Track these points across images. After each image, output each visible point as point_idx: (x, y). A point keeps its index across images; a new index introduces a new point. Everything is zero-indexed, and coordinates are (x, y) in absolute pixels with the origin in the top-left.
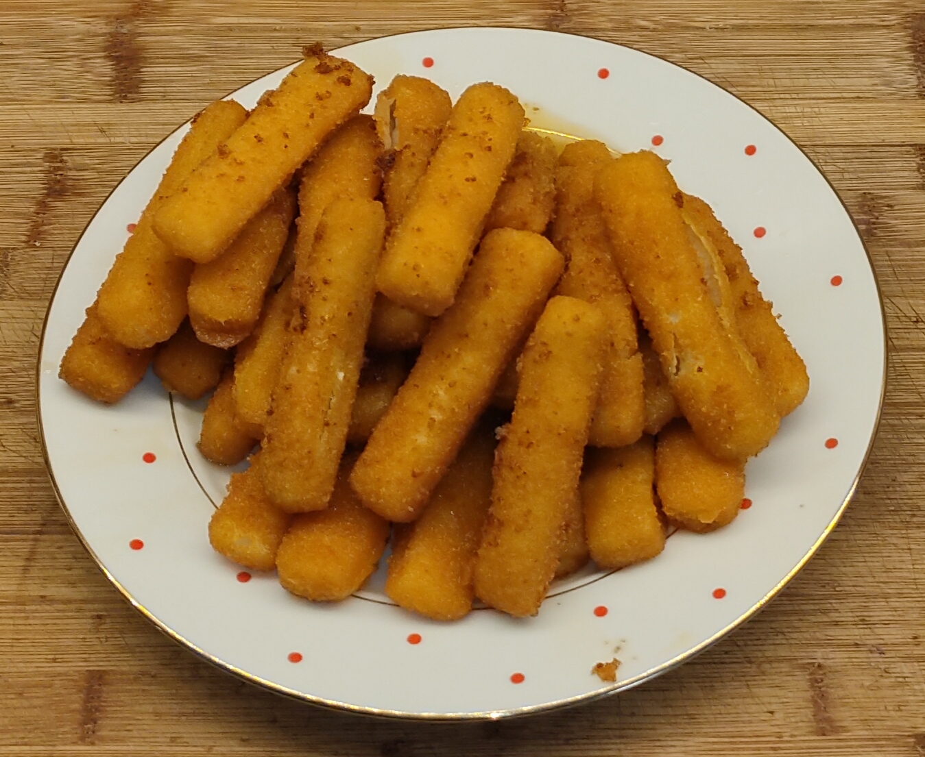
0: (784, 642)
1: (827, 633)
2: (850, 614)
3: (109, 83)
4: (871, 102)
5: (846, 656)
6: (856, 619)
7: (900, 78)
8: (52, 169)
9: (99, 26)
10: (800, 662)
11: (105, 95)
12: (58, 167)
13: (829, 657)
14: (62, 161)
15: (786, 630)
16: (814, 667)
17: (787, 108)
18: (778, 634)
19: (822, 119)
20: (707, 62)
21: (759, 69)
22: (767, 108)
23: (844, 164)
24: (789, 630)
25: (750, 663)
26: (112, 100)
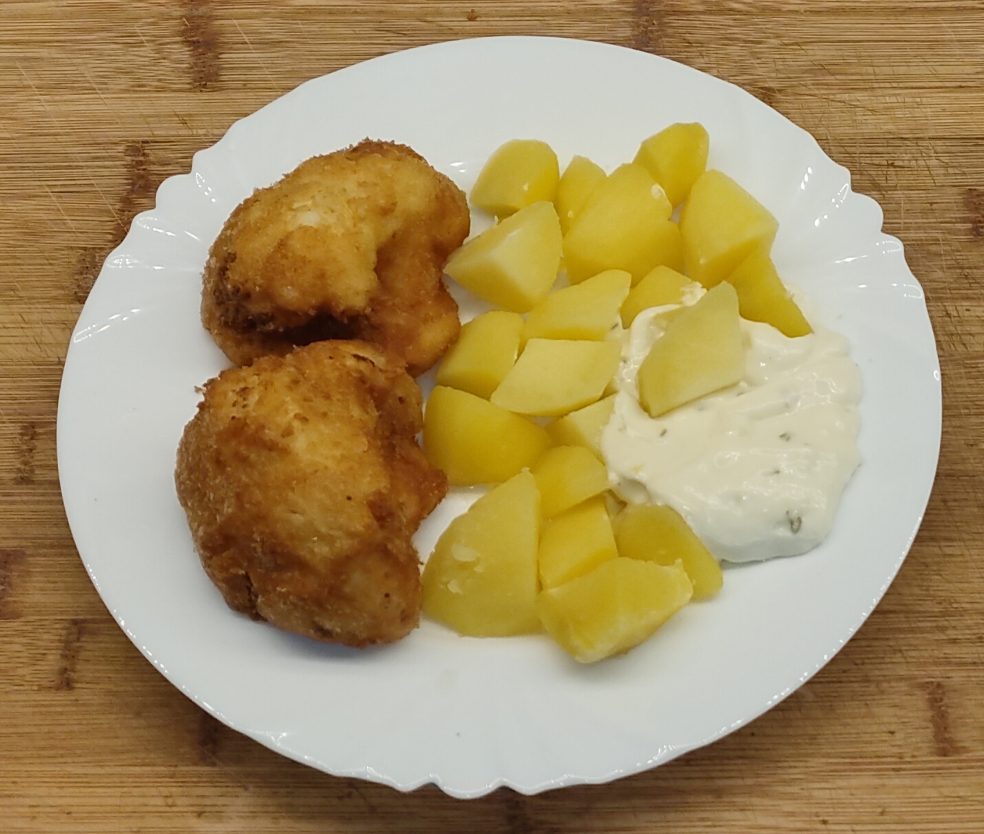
0: (902, 660)
1: (944, 651)
2: (968, 632)
3: (187, 70)
4: (974, 92)
5: (965, 674)
8: (134, 163)
9: (173, 8)
10: (919, 681)
11: (184, 84)
12: (141, 161)
13: (948, 676)
14: (144, 155)
15: (904, 648)
16: (933, 686)
17: (887, 98)
18: (895, 651)
19: (924, 110)
20: (803, 47)
21: (857, 56)
22: (867, 98)
23: (948, 158)
24: (907, 648)
25: (868, 681)
26: (191, 89)
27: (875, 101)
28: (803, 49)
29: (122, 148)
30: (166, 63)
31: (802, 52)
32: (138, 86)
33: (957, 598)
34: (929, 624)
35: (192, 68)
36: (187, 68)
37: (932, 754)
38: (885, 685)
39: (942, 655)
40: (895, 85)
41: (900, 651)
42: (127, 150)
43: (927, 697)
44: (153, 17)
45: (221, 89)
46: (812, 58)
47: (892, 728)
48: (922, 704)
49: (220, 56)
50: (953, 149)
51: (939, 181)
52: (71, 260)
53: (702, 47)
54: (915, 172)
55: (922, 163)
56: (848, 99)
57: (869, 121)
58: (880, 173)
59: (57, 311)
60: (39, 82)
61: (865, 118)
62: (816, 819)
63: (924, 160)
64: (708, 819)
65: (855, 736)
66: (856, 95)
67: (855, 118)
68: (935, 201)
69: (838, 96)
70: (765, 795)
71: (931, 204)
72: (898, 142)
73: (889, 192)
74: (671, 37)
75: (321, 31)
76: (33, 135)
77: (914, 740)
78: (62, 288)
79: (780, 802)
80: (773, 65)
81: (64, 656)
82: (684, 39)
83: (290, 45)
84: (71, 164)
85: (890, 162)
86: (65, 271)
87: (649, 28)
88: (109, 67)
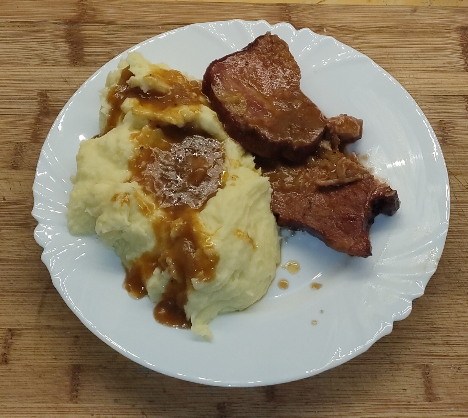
0: (410, 353)
1: (430, 349)
2: (441, 339)
3: (68, 55)
4: (443, 73)
5: (439, 361)
6: (444, 342)
7: (456, 60)
8: (42, 101)
9: (61, 25)
10: (418, 363)
11: (66, 62)
12: (45, 100)
13: (432, 361)
14: (46, 97)
15: (410, 347)
16: (424, 366)
18: (406, 349)
19: (419, 81)
21: (387, 54)
23: (430, 105)
26: (70, 65)
29: (36, 93)
30: (57, 51)
32: (44, 63)
34: (422, 335)
37: (424, 400)
38: (401, 365)
39: (429, 351)
40: (405, 69)
43: (422, 372)
45: (83, 65)
47: (405, 387)
48: (420, 376)
49: (84, 49)
52: (11, 148)
59: (3, 173)
77: (415, 393)
78: (6, 162)
86: (7, 154)
88: (30, 53)
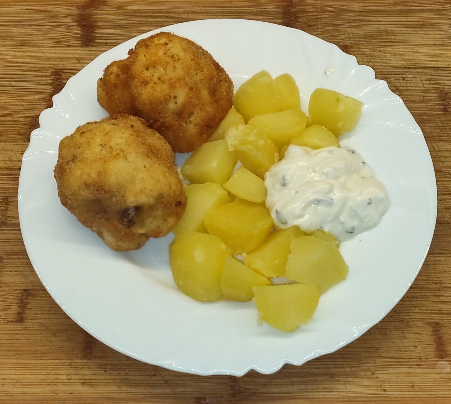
0: (419, 311)
1: (439, 307)
2: (450, 298)
3: (80, 38)
4: (442, 46)
5: (449, 318)
8: (55, 79)
9: (74, 11)
10: (428, 321)
11: (78, 43)
12: (58, 78)
13: (442, 319)
14: (60, 75)
15: (419, 305)
16: (434, 324)
17: (401, 49)
18: (415, 307)
19: (418, 55)
20: (361, 27)
21: (386, 31)
22: (392, 50)
23: (430, 76)
24: (421, 305)
25: (403, 321)
26: (81, 46)
27: (395, 51)
28: (361, 28)
29: (50, 72)
30: (71, 34)
31: (361, 29)
32: (58, 45)
33: (444, 282)
34: (431, 294)
35: (82, 37)
36: (80, 36)
37: (435, 357)
38: (412, 323)
39: (438, 309)
40: (404, 44)
41: (418, 307)
42: (52, 73)
43: (432, 329)
44: (65, 14)
45: (95, 46)
46: (366, 32)
47: (416, 344)
48: (430, 333)
49: (95, 32)
50: (433, 72)
51: (427, 87)
52: (27, 122)
53: (315, 27)
54: (415, 83)
55: (418, 79)
56: (383, 50)
57: (393, 60)
58: (399, 83)
59: (19, 145)
60: (13, 43)
61: (391, 58)
62: (381, 389)
63: (420, 77)
64: (328, 388)
65: (397, 348)
66: (387, 48)
67: (386, 58)
68: (425, 96)
69: (378, 49)
70: (355, 377)
71: (424, 97)
72: (407, 70)
73: (403, 92)
74: (301, 22)
75: (141, 20)
76: (9, 66)
77: (426, 350)
78: (22, 135)
79: (363, 380)
80: (348, 35)
81: (20, 307)
82: (307, 24)
83: (126, 26)
84: (27, 79)
85: (403, 78)
86: (23, 127)
87: (290, 19)
88: (45, 36)
